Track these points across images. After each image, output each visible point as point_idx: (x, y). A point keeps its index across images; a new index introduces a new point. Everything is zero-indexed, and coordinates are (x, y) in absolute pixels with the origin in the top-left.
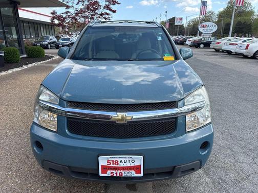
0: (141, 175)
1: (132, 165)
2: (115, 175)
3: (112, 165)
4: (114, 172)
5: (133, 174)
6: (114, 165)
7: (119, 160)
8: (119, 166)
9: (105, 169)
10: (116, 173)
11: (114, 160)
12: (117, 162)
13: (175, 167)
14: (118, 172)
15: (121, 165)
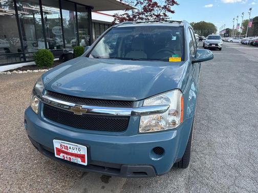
0: (86, 164)
1: (79, 153)
2: (66, 159)
3: (63, 149)
4: (65, 156)
5: (79, 161)
6: (65, 150)
7: (69, 146)
8: (68, 151)
9: (59, 151)
10: (67, 157)
11: (66, 145)
12: (66, 147)
13: (122, 165)
14: (68, 157)
15: (70, 151)
